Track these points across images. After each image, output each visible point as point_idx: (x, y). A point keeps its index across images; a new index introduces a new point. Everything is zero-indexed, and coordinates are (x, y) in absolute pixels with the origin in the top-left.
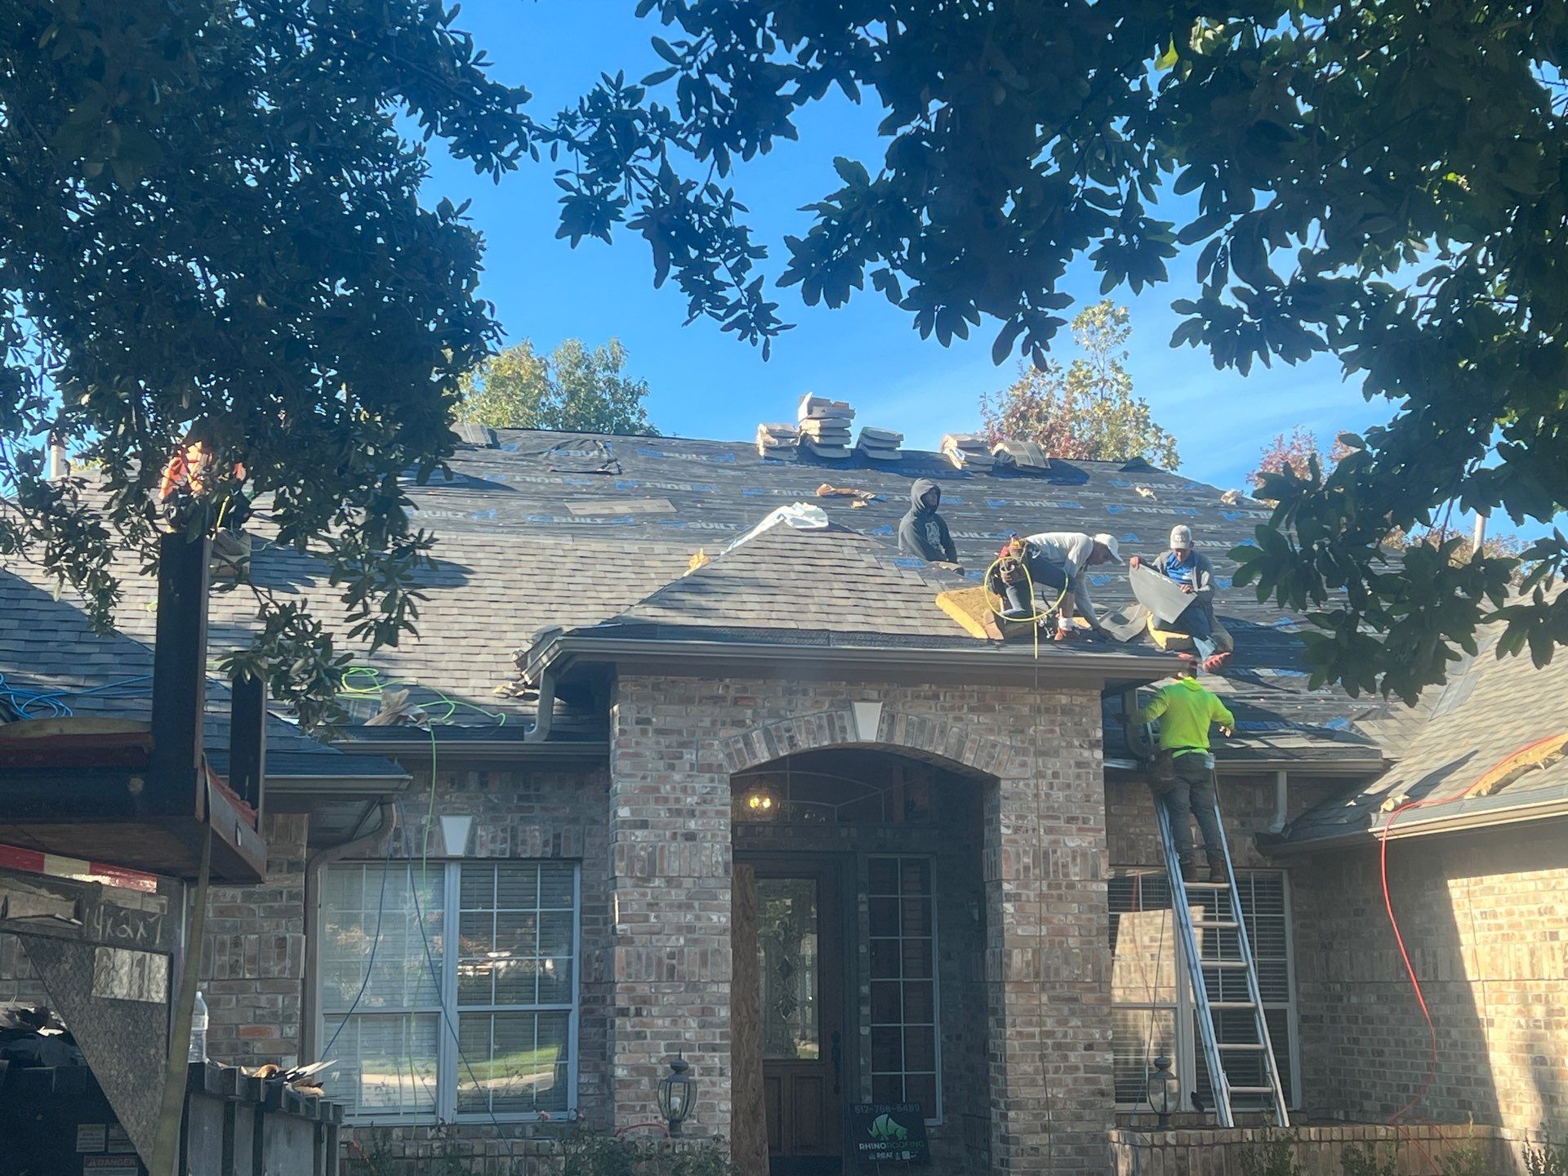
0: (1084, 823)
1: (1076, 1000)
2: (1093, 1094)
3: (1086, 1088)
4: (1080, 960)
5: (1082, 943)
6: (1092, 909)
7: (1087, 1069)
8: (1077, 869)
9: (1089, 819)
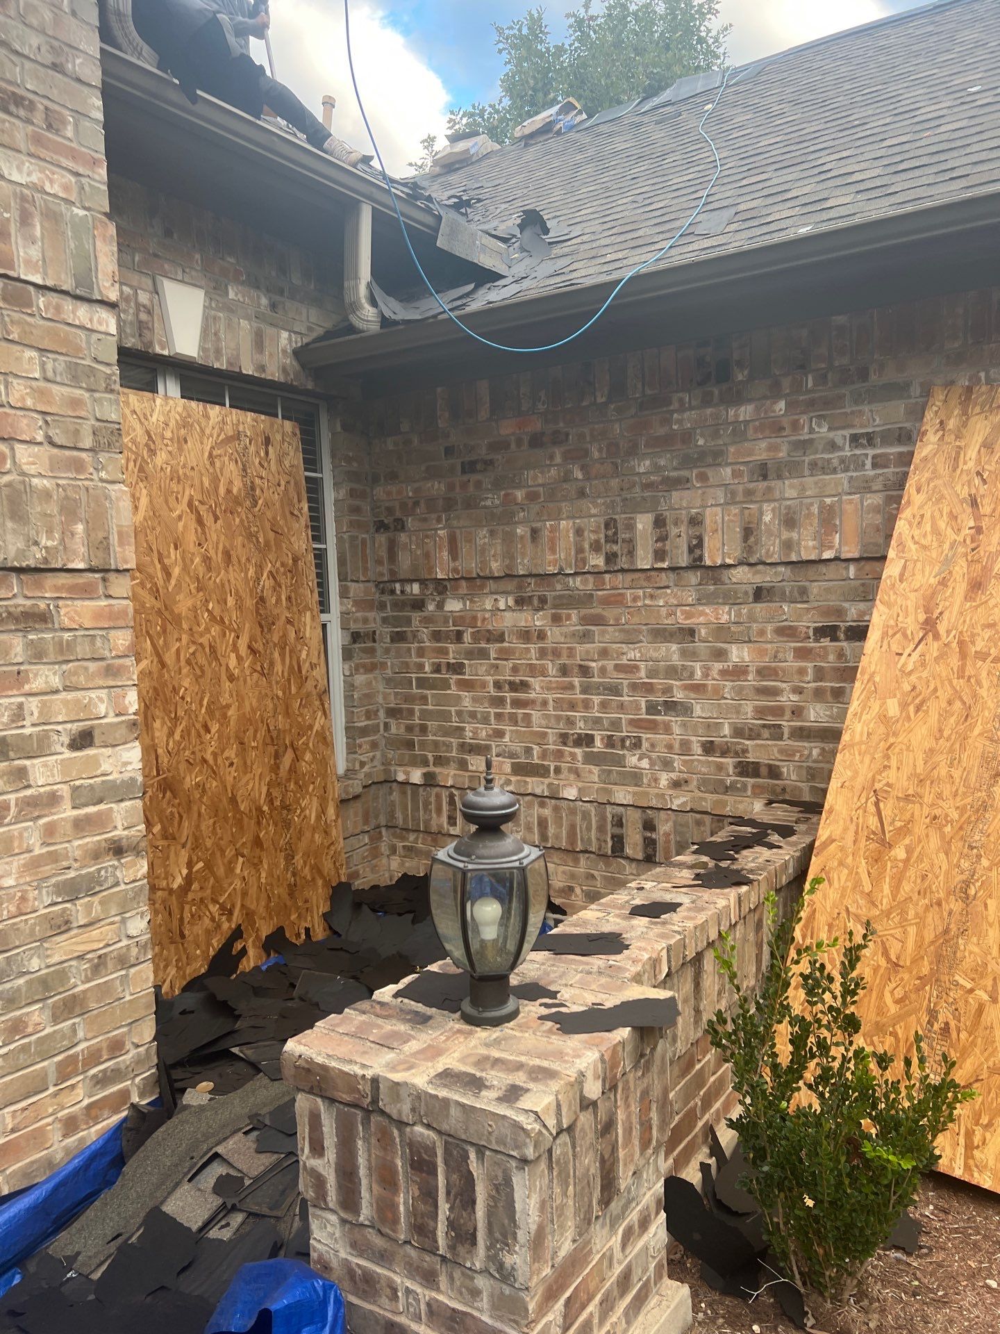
0: (50, 127)
1: (42, 619)
2: (96, 855)
3: (78, 845)
4: (53, 509)
5: (54, 465)
6: (76, 375)
7: (81, 796)
8: (34, 253)
9: (64, 122)
